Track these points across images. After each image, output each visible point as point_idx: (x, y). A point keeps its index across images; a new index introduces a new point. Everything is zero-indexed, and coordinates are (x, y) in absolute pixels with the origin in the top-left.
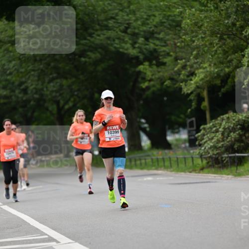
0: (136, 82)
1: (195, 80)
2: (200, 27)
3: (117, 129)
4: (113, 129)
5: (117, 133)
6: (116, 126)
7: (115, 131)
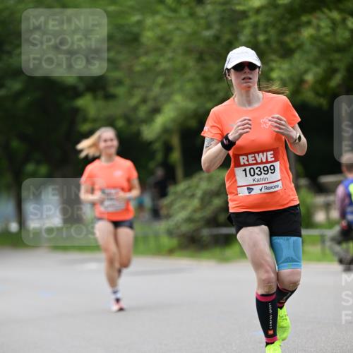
0: (73, 123)
1: (160, 121)
2: (168, 42)
3: (267, 162)
4: (257, 163)
5: (270, 171)
6: (265, 153)
7: (262, 166)
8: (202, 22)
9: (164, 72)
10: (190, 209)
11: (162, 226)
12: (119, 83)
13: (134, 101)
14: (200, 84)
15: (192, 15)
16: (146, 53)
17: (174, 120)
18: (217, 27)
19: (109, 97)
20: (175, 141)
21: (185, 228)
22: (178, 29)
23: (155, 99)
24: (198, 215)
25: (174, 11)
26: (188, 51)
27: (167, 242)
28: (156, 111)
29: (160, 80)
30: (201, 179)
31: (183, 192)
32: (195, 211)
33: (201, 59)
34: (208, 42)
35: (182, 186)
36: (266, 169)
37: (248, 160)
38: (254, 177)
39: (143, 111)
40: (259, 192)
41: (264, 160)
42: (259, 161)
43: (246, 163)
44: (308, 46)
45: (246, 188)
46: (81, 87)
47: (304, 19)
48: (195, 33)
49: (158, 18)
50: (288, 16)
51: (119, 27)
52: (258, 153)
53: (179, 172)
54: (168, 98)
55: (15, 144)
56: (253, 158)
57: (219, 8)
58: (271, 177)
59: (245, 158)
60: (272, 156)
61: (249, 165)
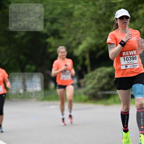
1: (81, 47)
2: (84, 16)
3: (134, 55)
4: (130, 55)
5: (135, 59)
6: (133, 51)
7: (131, 57)
8: (98, 7)
9: (83, 28)
10: (93, 83)
11: (82, 91)
12: (64, 32)
13: (70, 39)
14: (97, 33)
15: (94, 4)
16: (75, 20)
17: (87, 47)
18: (104, 9)
19: (60, 38)
20: (87, 56)
21: (91, 91)
22: (88, 10)
23: (79, 39)
24: (96, 86)
25: (87, 2)
26: (92, 19)
27: (84, 97)
28: (79, 43)
29: (81, 31)
30: (97, 71)
31: (90, 77)
32: (95, 84)
33: (98, 22)
34: (100, 15)
35: (90, 74)
36: (133, 58)
37: (126, 54)
38: (128, 61)
39: (74, 44)
40: (130, 68)
41: (133, 54)
42: (130, 54)
43: (125, 55)
44: (141, 17)
45: (125, 66)
46: (49, 34)
47: (140, 6)
48: (95, 12)
49: (80, 6)
50: (133, 5)
51: (64, 9)
52: (130, 51)
53: (89, 68)
54: (84, 38)
55: (22, 57)
56: (128, 53)
57: (105, 2)
58: (135, 61)
59: (125, 52)
60: (136, 52)
61: (126, 56)
